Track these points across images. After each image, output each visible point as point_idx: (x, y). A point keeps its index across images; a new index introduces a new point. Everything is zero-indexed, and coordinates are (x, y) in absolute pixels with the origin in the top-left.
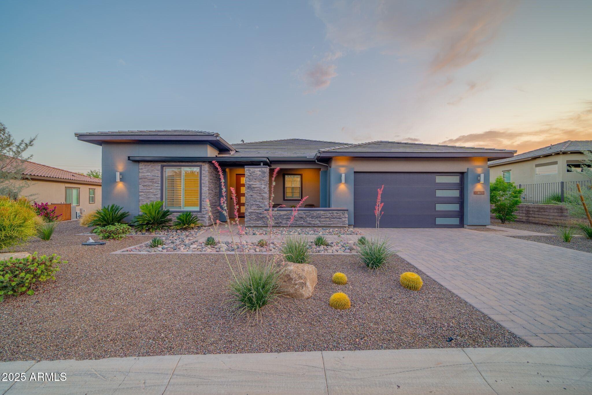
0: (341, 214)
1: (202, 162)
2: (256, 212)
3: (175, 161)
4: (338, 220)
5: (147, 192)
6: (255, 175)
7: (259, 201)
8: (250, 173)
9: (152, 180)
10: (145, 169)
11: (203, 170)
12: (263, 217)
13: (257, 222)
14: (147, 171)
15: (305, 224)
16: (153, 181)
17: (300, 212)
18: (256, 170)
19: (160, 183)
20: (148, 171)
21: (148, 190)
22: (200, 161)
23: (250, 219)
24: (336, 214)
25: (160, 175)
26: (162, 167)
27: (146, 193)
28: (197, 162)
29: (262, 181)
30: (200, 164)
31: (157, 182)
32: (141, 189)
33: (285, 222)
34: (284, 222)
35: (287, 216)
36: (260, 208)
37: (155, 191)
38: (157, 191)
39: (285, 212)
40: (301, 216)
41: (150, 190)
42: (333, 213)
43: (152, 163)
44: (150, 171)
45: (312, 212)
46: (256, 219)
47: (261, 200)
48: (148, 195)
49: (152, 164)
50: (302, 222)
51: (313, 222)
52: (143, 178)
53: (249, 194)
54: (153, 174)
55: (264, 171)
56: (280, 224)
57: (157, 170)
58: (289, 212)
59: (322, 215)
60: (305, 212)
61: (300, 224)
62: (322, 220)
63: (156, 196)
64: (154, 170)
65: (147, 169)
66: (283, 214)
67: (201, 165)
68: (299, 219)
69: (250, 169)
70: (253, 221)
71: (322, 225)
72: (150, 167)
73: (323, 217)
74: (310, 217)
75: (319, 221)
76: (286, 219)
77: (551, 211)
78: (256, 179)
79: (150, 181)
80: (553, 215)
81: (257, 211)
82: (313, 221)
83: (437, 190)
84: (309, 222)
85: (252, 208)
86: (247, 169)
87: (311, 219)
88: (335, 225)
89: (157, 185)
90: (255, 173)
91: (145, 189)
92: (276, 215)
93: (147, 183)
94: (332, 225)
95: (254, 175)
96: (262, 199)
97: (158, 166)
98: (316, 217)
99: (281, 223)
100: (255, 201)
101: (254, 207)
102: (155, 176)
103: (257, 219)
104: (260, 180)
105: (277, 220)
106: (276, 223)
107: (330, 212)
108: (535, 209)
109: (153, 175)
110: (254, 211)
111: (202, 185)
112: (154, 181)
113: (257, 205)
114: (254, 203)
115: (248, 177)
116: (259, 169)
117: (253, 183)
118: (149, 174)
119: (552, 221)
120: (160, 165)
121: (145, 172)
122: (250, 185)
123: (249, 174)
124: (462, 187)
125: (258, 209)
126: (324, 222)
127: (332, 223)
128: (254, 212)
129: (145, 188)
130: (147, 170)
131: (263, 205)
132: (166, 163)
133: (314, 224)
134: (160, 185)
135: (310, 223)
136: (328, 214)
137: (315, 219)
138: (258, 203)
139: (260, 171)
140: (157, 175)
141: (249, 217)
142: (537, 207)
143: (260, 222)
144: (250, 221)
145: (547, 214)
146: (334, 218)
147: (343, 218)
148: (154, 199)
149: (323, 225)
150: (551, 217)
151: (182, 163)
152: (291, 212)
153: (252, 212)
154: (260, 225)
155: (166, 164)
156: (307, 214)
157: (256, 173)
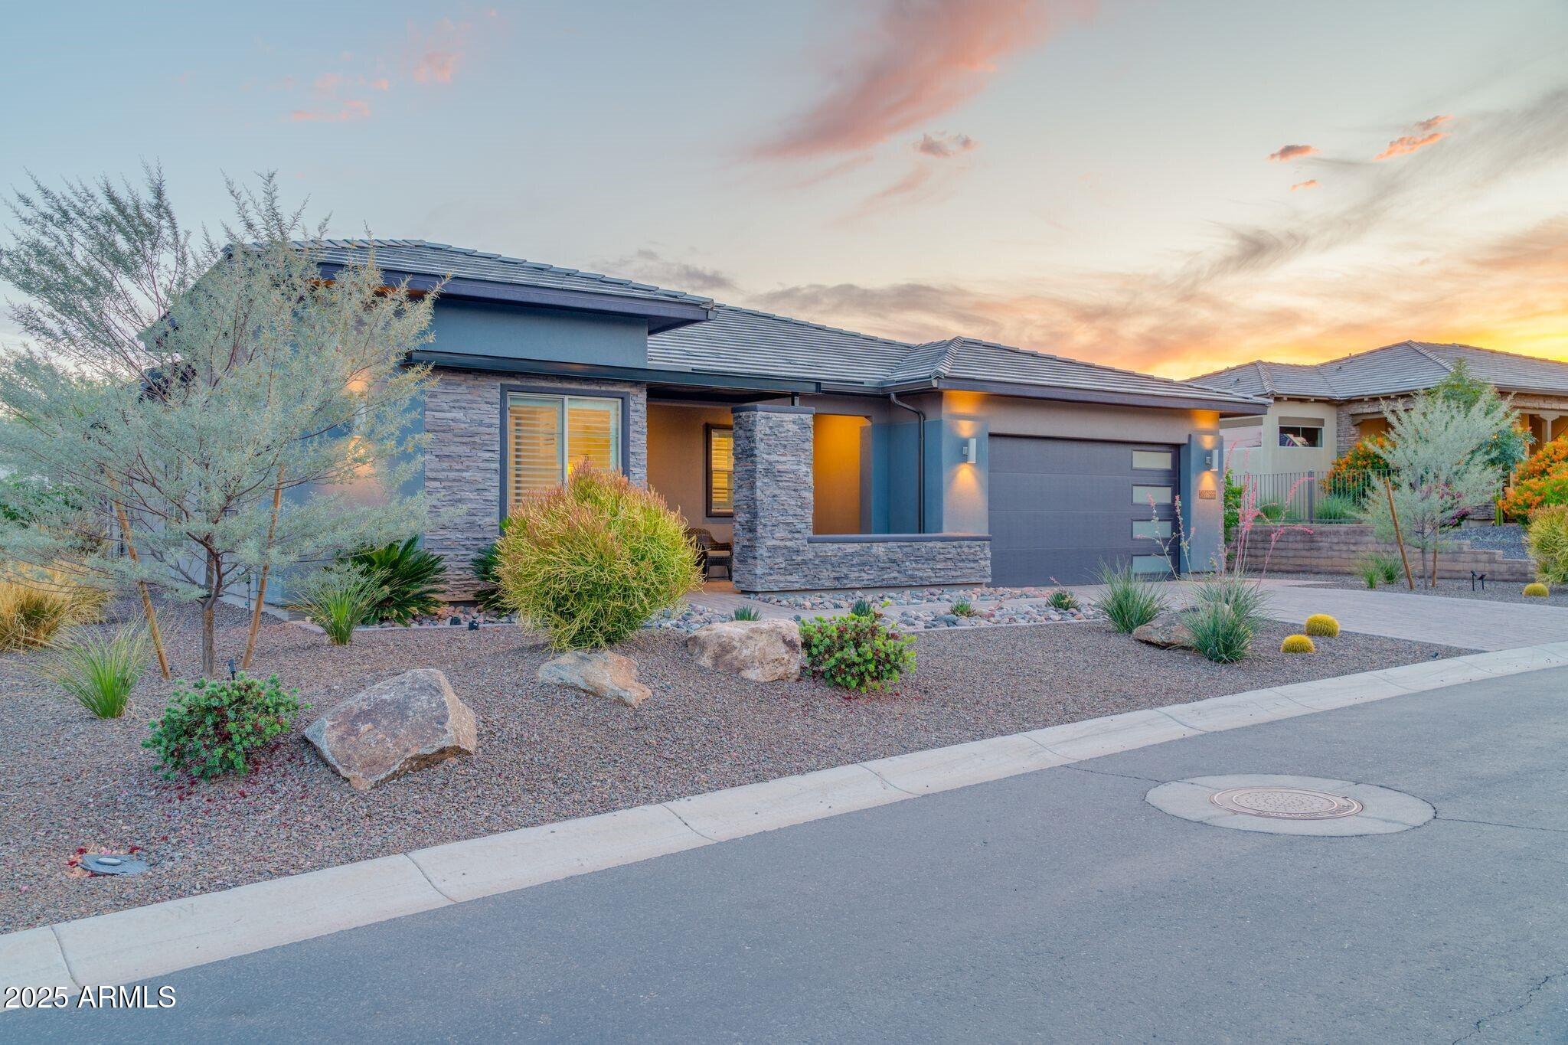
0: (978, 549)
1: (631, 384)
2: (786, 547)
3: (546, 377)
4: (972, 565)
5: (454, 480)
6: (783, 435)
7: (791, 512)
8: (771, 428)
9: (469, 438)
10: (444, 397)
11: (633, 411)
12: (804, 562)
13: (789, 578)
14: (452, 404)
15: (902, 579)
16: (472, 439)
17: (890, 544)
18: (787, 419)
19: (497, 448)
20: (457, 405)
21: (457, 474)
22: (625, 381)
23: (771, 568)
24: (966, 550)
25: (497, 422)
26: (505, 390)
27: (450, 484)
28: (615, 382)
29: (801, 453)
30: (626, 390)
31: (487, 445)
32: (431, 470)
33: (857, 574)
34: (853, 575)
35: (861, 556)
36: (796, 535)
37: (479, 476)
38: (489, 476)
39: (856, 545)
40: (891, 556)
41: (464, 474)
42: (960, 547)
43: (471, 376)
44: (464, 405)
45: (916, 545)
46: (785, 569)
47: (799, 511)
48: (455, 489)
49: (471, 381)
50: (895, 574)
51: (919, 574)
52: (437, 428)
53: (768, 493)
54: (473, 415)
55: (806, 424)
56: (845, 581)
57: (487, 403)
58: (864, 544)
59: (939, 554)
60: (902, 544)
61: (890, 579)
62: (938, 567)
63: (485, 494)
64: (475, 402)
65: (454, 397)
66: (850, 550)
67: (628, 393)
68: (887, 565)
69: (771, 414)
70: (777, 573)
71: (938, 580)
72: (463, 389)
73: (942, 556)
74: (912, 558)
75: (932, 569)
76: (859, 565)
77: (1291, 539)
78: (785, 446)
79: (465, 440)
80: (1294, 547)
81: (789, 544)
82: (918, 570)
83: (1135, 488)
84: (910, 572)
85: (778, 535)
86: (764, 414)
87: (914, 565)
88: (965, 580)
89: (488, 455)
90: (782, 426)
91: (444, 470)
92: (835, 556)
93: (453, 448)
94: (959, 581)
95: (780, 432)
96: (799, 507)
97: (490, 390)
98: (926, 560)
99: (846, 577)
100: (784, 513)
101: (780, 533)
102: (481, 424)
103: (790, 567)
104: (797, 450)
105: (838, 569)
106: (835, 578)
107: (956, 543)
108: (1256, 537)
109: (475, 417)
110: (782, 544)
111: (631, 460)
112: (477, 439)
113: (788, 524)
114: (780, 518)
115: (765, 438)
116: (792, 416)
117: (777, 458)
118: (460, 415)
119: (1291, 561)
120: (498, 384)
121: (445, 406)
122: (770, 464)
123: (768, 431)
124: (1177, 479)
125: (790, 536)
126: (943, 573)
127: (959, 573)
128: (780, 547)
129: (445, 465)
130: (454, 401)
131: (804, 526)
132: (517, 379)
133: (921, 578)
134: (497, 456)
135: (912, 577)
136: (950, 550)
137: (923, 564)
138: (790, 520)
139: (794, 422)
140: (487, 421)
141: (768, 561)
142: (1261, 532)
143: (794, 578)
144: (771, 574)
145: (1283, 547)
146: (963, 560)
147: (981, 559)
148: (477, 506)
149: (941, 580)
150: (1291, 554)
151: (570, 383)
152: (868, 545)
153: (775, 548)
154: (797, 586)
155: (517, 383)
156: (905, 549)
157: (786, 428)
